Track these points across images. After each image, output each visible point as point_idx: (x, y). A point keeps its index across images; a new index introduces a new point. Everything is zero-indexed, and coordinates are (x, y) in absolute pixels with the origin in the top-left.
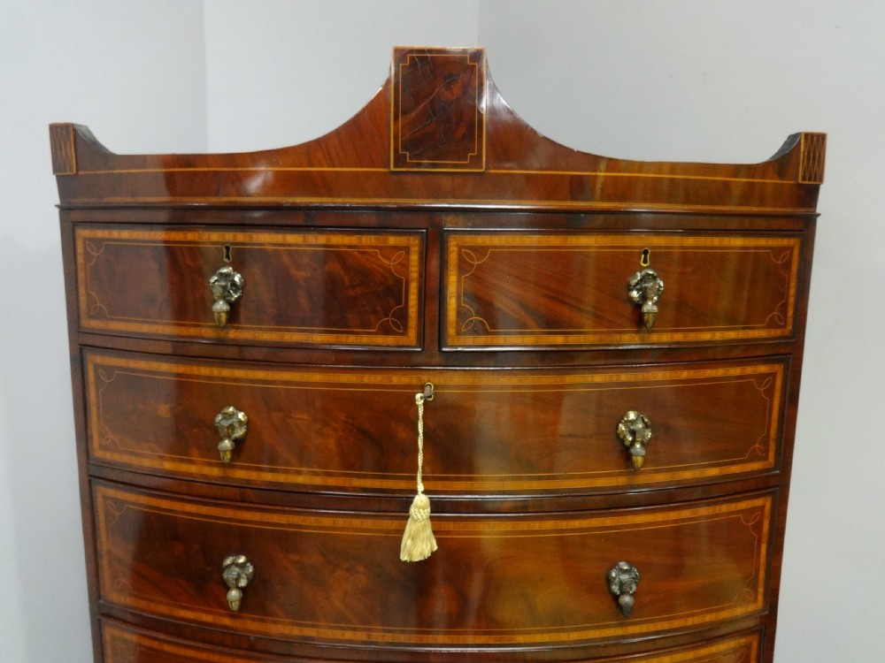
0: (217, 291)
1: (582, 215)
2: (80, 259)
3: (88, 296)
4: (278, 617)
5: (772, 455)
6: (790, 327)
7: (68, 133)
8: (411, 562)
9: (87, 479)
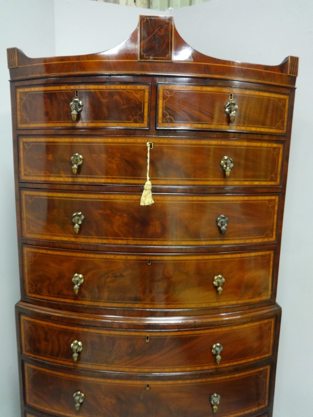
0: (73, 107)
1: (208, 80)
2: (18, 101)
3: (21, 114)
4: (93, 236)
5: (278, 180)
6: (285, 130)
7: (15, 52)
8: (145, 206)
9: (18, 188)
